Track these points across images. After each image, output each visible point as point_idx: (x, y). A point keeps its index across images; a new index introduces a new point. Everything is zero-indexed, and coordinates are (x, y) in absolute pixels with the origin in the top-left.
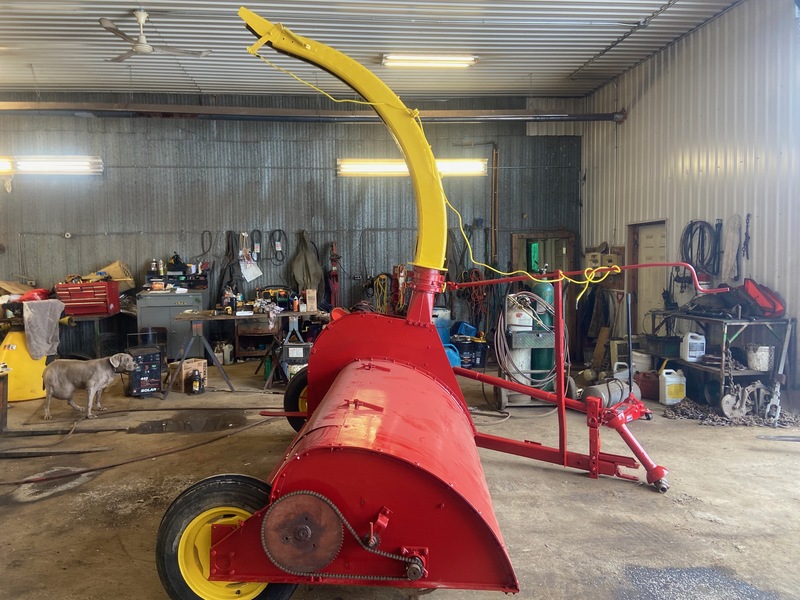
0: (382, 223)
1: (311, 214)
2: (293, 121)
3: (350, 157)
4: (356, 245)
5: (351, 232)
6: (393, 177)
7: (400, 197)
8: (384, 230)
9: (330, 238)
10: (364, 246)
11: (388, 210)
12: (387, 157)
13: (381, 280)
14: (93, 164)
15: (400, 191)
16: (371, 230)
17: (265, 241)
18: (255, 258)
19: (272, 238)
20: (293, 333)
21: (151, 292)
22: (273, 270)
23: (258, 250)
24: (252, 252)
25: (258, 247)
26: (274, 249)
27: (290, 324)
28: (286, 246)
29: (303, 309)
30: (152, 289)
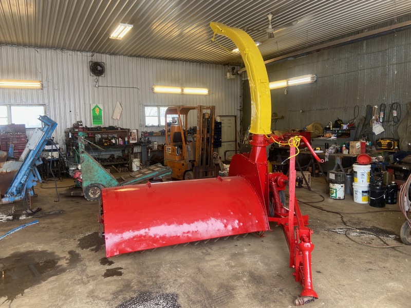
14: (312, 78)
17: (387, 111)
18: (381, 121)
19: (392, 109)
20: (338, 165)
21: (322, 138)
22: (392, 128)
23: (382, 116)
24: (379, 117)
25: (382, 113)
26: (392, 115)
27: (336, 161)
28: (399, 114)
29: (345, 152)
30: (323, 136)
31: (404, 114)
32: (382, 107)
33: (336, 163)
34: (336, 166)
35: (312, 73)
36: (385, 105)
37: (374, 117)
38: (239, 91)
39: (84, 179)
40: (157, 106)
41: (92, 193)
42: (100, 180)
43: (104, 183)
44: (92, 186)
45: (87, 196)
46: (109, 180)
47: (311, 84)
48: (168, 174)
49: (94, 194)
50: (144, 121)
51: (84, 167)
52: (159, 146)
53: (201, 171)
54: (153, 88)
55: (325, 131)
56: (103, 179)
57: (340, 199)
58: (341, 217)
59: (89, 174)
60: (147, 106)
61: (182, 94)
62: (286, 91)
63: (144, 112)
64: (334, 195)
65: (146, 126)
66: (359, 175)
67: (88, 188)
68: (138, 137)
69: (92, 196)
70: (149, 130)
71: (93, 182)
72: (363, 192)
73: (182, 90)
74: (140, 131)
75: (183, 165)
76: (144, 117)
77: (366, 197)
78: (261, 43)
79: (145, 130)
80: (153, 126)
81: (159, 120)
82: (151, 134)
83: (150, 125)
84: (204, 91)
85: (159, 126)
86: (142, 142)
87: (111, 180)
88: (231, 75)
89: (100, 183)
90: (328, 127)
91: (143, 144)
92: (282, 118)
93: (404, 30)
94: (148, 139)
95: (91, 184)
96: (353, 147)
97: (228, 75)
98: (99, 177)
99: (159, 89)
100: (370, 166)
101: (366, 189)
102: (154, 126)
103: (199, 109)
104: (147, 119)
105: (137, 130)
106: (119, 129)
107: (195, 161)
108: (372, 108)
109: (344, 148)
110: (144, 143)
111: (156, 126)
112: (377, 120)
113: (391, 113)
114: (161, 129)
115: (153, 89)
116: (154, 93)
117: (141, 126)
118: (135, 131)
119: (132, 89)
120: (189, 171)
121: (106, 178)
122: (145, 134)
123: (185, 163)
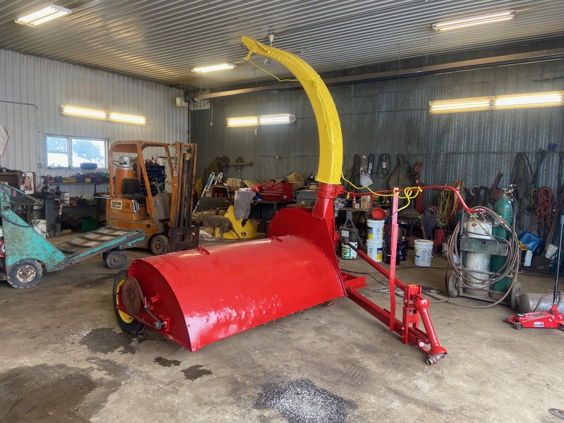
0: (463, 149)
1: (408, 142)
2: (401, 78)
3: (440, 99)
4: (440, 165)
5: (437, 155)
6: (474, 112)
7: (480, 127)
8: (463, 153)
9: (420, 159)
10: (446, 165)
11: (468, 138)
12: (471, 97)
13: (445, 192)
14: (291, 118)
15: (480, 123)
16: (454, 153)
17: (376, 162)
18: (370, 173)
19: (381, 159)
20: (349, 221)
21: (307, 190)
22: (380, 180)
23: (371, 167)
24: (368, 169)
25: (371, 165)
26: (382, 166)
27: (347, 216)
28: (389, 165)
29: (357, 206)
30: (308, 189)
31: (393, 166)
32: (371, 158)
33: (347, 219)
34: (347, 222)
35: (290, 112)
36: (373, 155)
37: (361, 169)
38: (186, 124)
39: (8, 253)
40: (67, 136)
41: (20, 276)
42: (35, 252)
43: (42, 258)
44: (23, 263)
45: (12, 281)
46: (51, 253)
47: (290, 125)
48: (140, 239)
49: (24, 275)
50: (45, 159)
51: (9, 232)
52: (71, 199)
53: (178, 234)
54: (61, 108)
55: (308, 182)
56: (41, 251)
57: (353, 259)
58: (373, 277)
59: (17, 244)
60: (50, 135)
61: (108, 121)
62: (256, 131)
63: (45, 144)
64: (348, 255)
65: (49, 168)
66: (374, 231)
67: (15, 267)
68: (35, 185)
69: (21, 280)
70: (54, 174)
71: (24, 257)
72: (378, 249)
73: (108, 116)
74: (38, 174)
75: (149, 226)
76: (45, 151)
77: (381, 255)
78: (236, 66)
79: (47, 173)
80: (60, 168)
81: (70, 159)
82: (59, 180)
83: (56, 165)
84: (140, 120)
85: (70, 168)
86: (48, 193)
87: (54, 252)
88: (183, 102)
89: (36, 257)
90: (312, 177)
91: (50, 197)
92: (251, 164)
93: (408, 77)
94: (58, 188)
95: (21, 261)
96: (364, 200)
97: (178, 101)
98: (33, 248)
99: (70, 110)
100: (384, 221)
101: (381, 246)
102: (63, 168)
103: (179, 146)
104: (49, 155)
105: (34, 174)
106: (4, 170)
107: (169, 220)
108: (360, 158)
109: (355, 202)
110: (52, 194)
111: (66, 168)
112: (366, 172)
113: (380, 164)
114: (74, 173)
115: (60, 110)
116: (62, 114)
117: (40, 166)
118: (30, 175)
119: (26, 106)
120: (161, 234)
121: (45, 250)
122: (47, 179)
123: (151, 224)
